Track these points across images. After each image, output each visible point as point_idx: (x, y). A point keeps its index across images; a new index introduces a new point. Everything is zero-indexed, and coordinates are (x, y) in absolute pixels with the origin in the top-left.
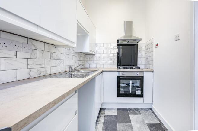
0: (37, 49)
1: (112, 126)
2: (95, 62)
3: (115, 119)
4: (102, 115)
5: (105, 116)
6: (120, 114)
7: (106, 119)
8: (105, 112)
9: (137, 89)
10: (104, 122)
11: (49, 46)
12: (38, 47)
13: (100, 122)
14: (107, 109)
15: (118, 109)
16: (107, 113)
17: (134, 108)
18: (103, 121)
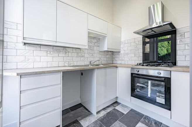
0: (68, 52)
1: (111, 119)
2: (120, 58)
3: (120, 116)
4: (112, 107)
5: (114, 109)
6: (130, 115)
7: (112, 111)
8: (117, 106)
9: (158, 94)
10: (109, 113)
11: (76, 50)
12: (69, 51)
13: (106, 110)
14: (121, 105)
15: (132, 110)
16: (118, 108)
17: (155, 120)
18: (109, 111)
